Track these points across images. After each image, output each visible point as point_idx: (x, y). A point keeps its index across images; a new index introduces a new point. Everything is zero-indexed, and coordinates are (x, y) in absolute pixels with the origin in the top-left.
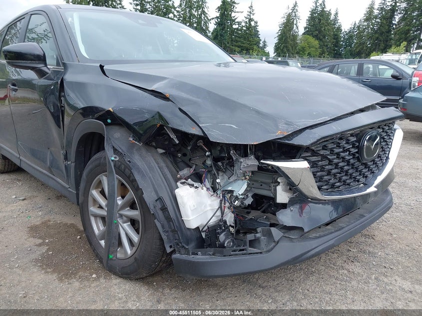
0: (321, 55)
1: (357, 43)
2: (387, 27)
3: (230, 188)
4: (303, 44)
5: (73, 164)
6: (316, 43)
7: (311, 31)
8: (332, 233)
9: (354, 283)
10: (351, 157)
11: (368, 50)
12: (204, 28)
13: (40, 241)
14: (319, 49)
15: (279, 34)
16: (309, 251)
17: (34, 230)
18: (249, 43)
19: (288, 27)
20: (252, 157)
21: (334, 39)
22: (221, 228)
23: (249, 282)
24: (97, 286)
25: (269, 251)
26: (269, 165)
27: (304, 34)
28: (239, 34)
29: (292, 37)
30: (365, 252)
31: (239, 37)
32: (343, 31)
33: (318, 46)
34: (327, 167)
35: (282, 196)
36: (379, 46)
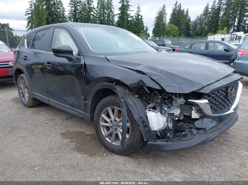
0: (179, 35)
1: (199, 28)
2: (216, 19)
3: (172, 112)
4: (169, 29)
5: (90, 103)
6: (176, 28)
7: (173, 21)
8: (216, 131)
9: (224, 154)
10: (224, 97)
11: (206, 32)
12: (112, 20)
13: (70, 140)
14: (178, 32)
15: (155, 23)
16: (208, 139)
17: (64, 135)
18: (138, 28)
19: (160, 19)
20: (182, 98)
21: (186, 26)
22: (168, 130)
23: (177, 155)
24: (109, 159)
25: (191, 139)
26: (191, 102)
27: (169, 23)
28: (132, 23)
29: (162, 25)
30: (226, 140)
31: (132, 25)
32: (191, 21)
33: (177, 30)
34: (214, 102)
35: (195, 115)
36: (212, 29)
